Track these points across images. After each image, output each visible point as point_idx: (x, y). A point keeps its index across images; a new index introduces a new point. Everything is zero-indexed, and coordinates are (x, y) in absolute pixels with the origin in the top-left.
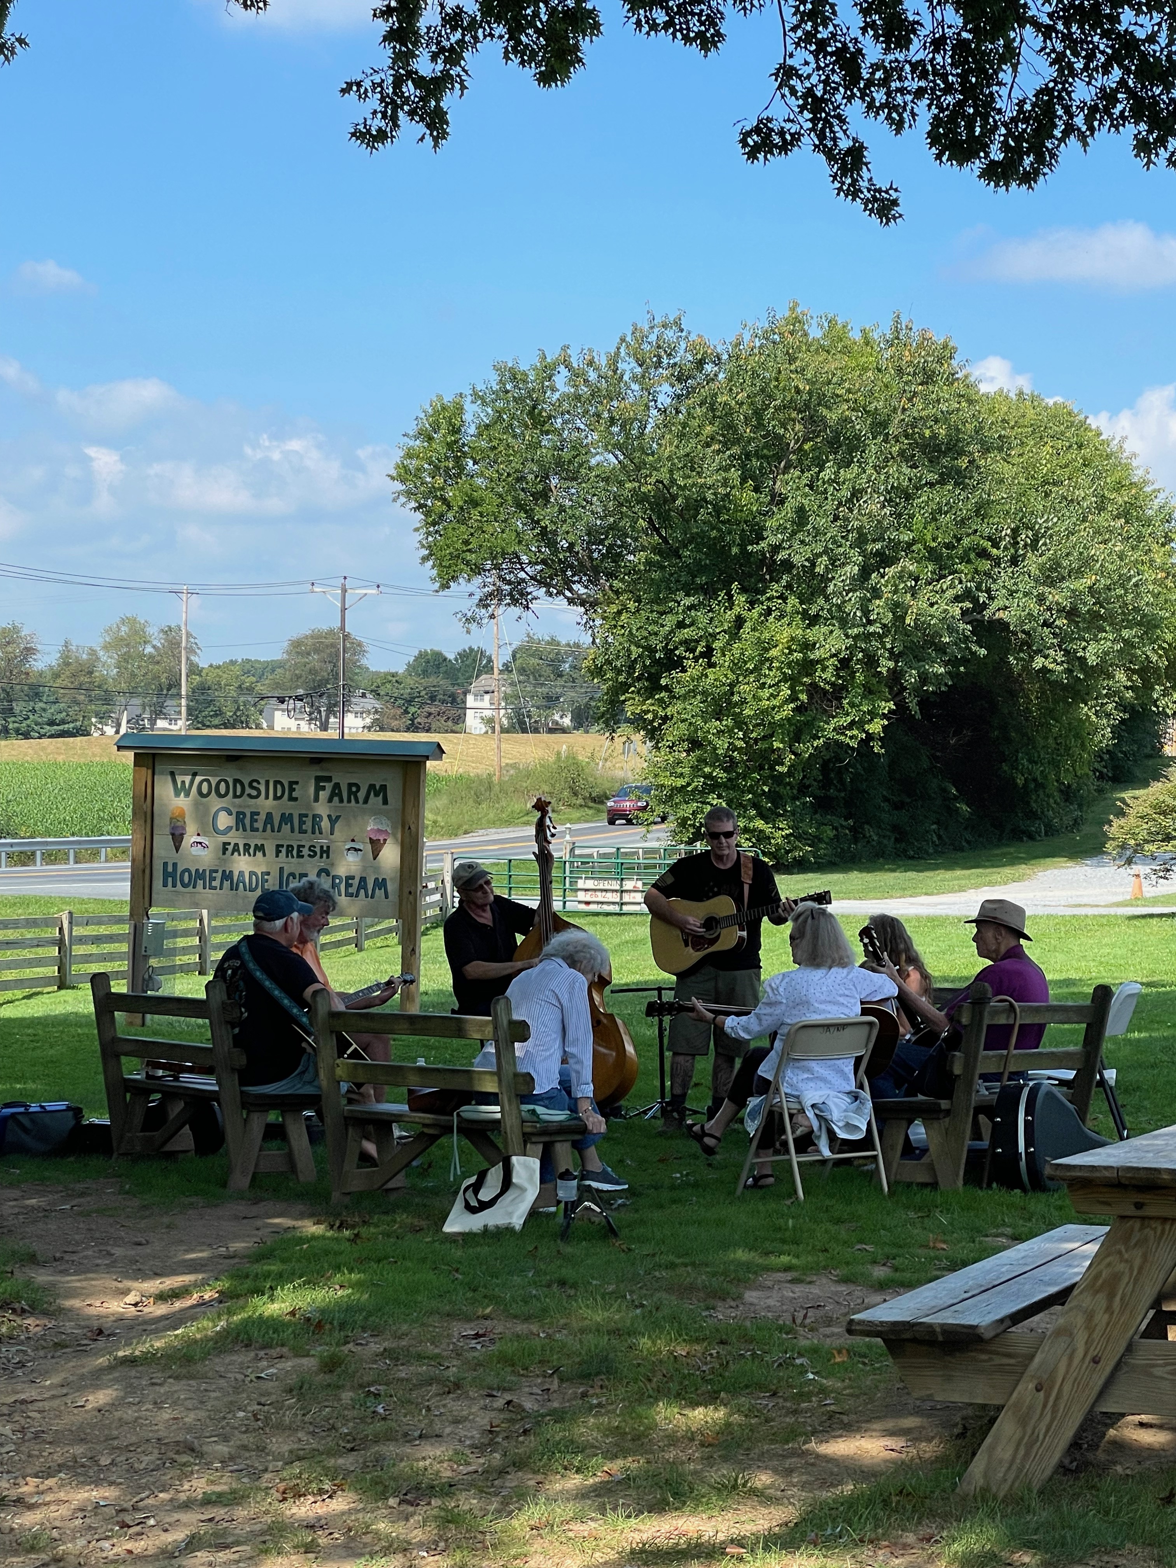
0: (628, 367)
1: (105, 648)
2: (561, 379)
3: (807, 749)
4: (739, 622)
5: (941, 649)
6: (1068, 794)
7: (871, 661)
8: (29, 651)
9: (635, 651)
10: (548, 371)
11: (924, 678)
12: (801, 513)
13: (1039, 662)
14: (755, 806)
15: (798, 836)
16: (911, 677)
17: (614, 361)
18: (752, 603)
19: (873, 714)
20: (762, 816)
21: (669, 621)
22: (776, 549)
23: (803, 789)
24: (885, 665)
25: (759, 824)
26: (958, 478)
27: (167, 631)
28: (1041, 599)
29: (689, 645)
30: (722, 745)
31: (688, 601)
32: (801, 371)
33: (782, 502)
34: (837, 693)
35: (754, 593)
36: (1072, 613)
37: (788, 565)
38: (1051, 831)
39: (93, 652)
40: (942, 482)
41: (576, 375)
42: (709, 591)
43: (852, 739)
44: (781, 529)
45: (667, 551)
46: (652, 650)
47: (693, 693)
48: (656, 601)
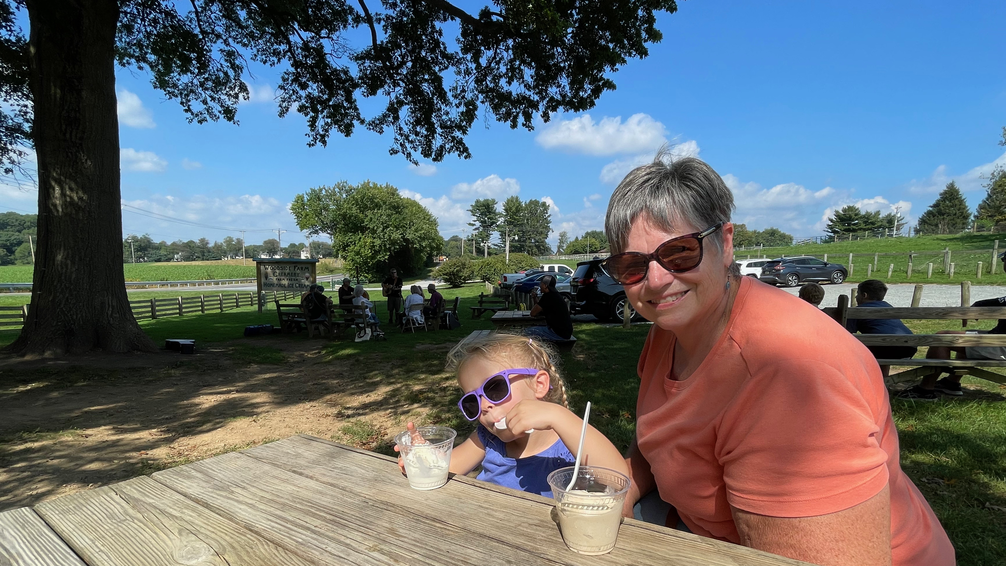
0: (337, 190)
1: (224, 242)
2: (324, 192)
3: (374, 261)
4: (360, 238)
5: (398, 243)
6: (419, 269)
7: (385, 246)
8: (207, 243)
9: (341, 243)
10: (321, 190)
11: (395, 248)
12: (371, 218)
13: (415, 246)
14: (365, 271)
15: (373, 277)
16: (393, 248)
17: (334, 189)
18: (363, 235)
19: (386, 255)
20: (366, 273)
21: (347, 238)
22: (367, 225)
23: (373, 268)
24: (388, 246)
25: (366, 275)
26: (399, 213)
27: (237, 239)
28: (415, 235)
29: (351, 242)
30: (358, 261)
31: (351, 234)
32: (370, 192)
33: (367, 216)
34: (379, 251)
35: (363, 233)
36: (420, 237)
37: (369, 228)
38: (416, 275)
39: (222, 243)
40: (396, 213)
41: (326, 191)
42: (354, 233)
43: (382, 259)
44: (367, 221)
45: (345, 225)
46: (344, 243)
47: (352, 251)
48: (344, 234)
